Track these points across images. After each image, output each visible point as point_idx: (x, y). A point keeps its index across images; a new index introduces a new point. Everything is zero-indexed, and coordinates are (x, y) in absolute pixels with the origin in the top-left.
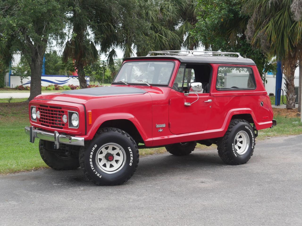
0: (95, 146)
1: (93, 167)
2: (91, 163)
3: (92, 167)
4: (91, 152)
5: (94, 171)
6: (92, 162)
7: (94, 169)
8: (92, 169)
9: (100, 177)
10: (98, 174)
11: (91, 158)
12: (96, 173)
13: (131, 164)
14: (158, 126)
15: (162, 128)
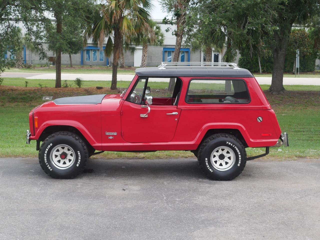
0: (50, 144)
1: (46, 160)
2: (45, 157)
3: (46, 161)
4: (47, 149)
5: (47, 164)
6: (46, 157)
7: (46, 163)
8: (46, 162)
9: (51, 170)
10: (49, 167)
11: (46, 153)
12: (48, 166)
13: (78, 165)
14: (107, 134)
15: (112, 136)
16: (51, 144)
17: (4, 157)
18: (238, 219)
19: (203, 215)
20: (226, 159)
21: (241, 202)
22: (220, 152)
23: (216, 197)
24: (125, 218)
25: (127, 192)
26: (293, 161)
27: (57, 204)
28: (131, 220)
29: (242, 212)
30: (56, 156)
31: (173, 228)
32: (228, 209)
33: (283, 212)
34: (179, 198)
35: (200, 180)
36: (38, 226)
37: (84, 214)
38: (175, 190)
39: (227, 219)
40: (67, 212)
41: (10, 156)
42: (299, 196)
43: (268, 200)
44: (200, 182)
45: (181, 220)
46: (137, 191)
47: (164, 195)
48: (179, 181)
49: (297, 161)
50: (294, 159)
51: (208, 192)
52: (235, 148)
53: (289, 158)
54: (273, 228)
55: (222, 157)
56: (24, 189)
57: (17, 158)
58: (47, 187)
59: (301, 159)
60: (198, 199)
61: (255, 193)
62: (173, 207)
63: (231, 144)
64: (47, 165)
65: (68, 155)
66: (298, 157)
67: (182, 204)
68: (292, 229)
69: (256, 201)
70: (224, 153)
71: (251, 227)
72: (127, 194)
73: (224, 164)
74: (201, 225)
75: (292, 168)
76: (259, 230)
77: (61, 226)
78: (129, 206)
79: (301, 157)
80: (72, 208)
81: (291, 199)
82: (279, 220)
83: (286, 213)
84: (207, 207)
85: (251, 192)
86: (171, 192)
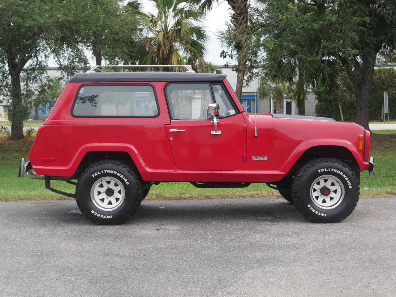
17: (13, 200)
18: (308, 257)
19: (260, 254)
21: (313, 240)
23: (279, 235)
24: (153, 258)
25: (160, 232)
26: (383, 198)
27: (66, 245)
28: (160, 261)
29: (313, 250)
31: (216, 268)
32: (294, 247)
33: (370, 249)
34: (229, 236)
35: (260, 218)
36: (32, 268)
37: (98, 255)
38: (225, 229)
39: (292, 258)
40: (77, 253)
41: (21, 200)
42: (393, 233)
43: (350, 237)
44: (260, 220)
45: (229, 259)
46: (175, 231)
47: (209, 234)
48: (232, 219)
49: (388, 198)
50: (384, 196)
51: (269, 230)
53: (377, 194)
54: (356, 267)
56: (27, 230)
57: (29, 202)
58: (58, 228)
59: (393, 196)
60: (254, 237)
61: (332, 230)
62: (220, 245)
66: (390, 194)
67: (232, 242)
68: (383, 267)
69: (333, 238)
71: (325, 266)
72: (160, 233)
74: (255, 265)
75: (382, 205)
76: (337, 269)
77: (63, 268)
78: (160, 246)
79: (393, 194)
80: (84, 249)
81: (381, 235)
82: (365, 258)
83: (375, 251)
84: (266, 245)
85: (327, 229)
86: (220, 231)
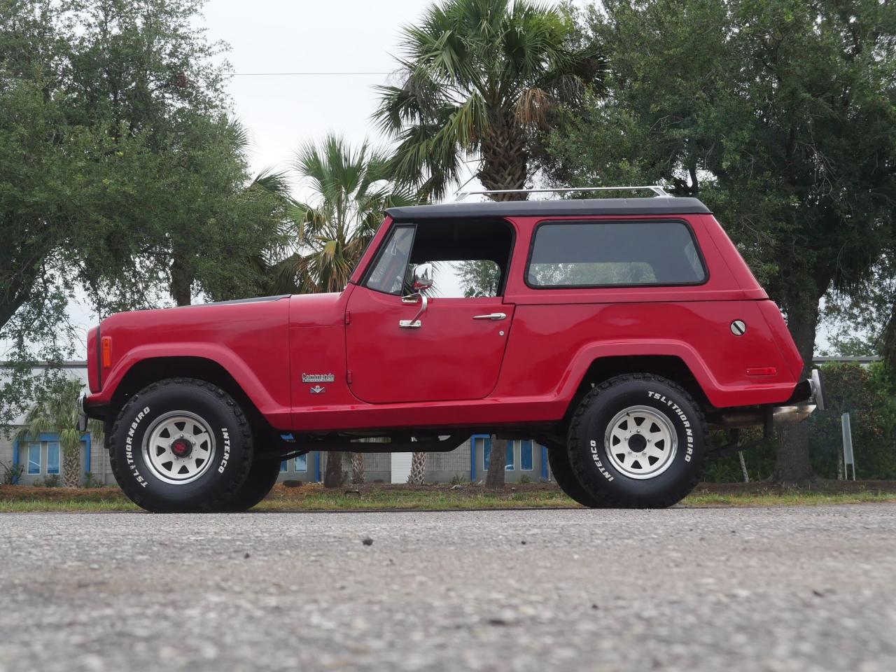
0: (145, 410)
1: (131, 457)
2: (129, 448)
3: (130, 459)
4: (134, 423)
5: (133, 467)
6: (130, 446)
7: (132, 464)
8: (129, 461)
9: (144, 485)
10: (140, 477)
11: (132, 435)
12: (135, 474)
13: (221, 469)
14: (308, 379)
15: (321, 384)
16: (147, 408)
20: (651, 450)
22: (633, 429)
30: (160, 450)
52: (674, 408)
55: (637, 443)
63: (661, 397)
64: (134, 469)
65: (194, 449)
70: (644, 431)
73: (644, 463)
